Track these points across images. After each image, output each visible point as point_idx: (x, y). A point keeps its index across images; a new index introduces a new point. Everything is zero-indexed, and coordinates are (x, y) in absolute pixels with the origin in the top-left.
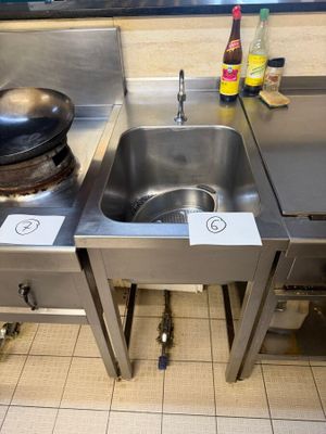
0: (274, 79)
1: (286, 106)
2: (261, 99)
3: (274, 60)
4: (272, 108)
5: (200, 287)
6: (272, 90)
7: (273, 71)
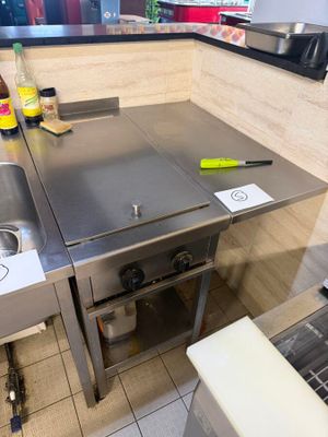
0: (51, 108)
1: (70, 131)
2: (43, 128)
3: (44, 90)
4: (58, 135)
5: (42, 326)
6: (51, 119)
7: (47, 100)
